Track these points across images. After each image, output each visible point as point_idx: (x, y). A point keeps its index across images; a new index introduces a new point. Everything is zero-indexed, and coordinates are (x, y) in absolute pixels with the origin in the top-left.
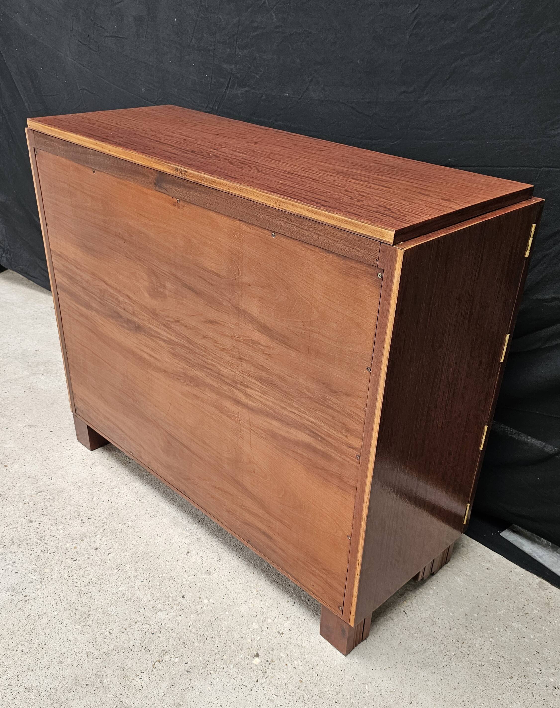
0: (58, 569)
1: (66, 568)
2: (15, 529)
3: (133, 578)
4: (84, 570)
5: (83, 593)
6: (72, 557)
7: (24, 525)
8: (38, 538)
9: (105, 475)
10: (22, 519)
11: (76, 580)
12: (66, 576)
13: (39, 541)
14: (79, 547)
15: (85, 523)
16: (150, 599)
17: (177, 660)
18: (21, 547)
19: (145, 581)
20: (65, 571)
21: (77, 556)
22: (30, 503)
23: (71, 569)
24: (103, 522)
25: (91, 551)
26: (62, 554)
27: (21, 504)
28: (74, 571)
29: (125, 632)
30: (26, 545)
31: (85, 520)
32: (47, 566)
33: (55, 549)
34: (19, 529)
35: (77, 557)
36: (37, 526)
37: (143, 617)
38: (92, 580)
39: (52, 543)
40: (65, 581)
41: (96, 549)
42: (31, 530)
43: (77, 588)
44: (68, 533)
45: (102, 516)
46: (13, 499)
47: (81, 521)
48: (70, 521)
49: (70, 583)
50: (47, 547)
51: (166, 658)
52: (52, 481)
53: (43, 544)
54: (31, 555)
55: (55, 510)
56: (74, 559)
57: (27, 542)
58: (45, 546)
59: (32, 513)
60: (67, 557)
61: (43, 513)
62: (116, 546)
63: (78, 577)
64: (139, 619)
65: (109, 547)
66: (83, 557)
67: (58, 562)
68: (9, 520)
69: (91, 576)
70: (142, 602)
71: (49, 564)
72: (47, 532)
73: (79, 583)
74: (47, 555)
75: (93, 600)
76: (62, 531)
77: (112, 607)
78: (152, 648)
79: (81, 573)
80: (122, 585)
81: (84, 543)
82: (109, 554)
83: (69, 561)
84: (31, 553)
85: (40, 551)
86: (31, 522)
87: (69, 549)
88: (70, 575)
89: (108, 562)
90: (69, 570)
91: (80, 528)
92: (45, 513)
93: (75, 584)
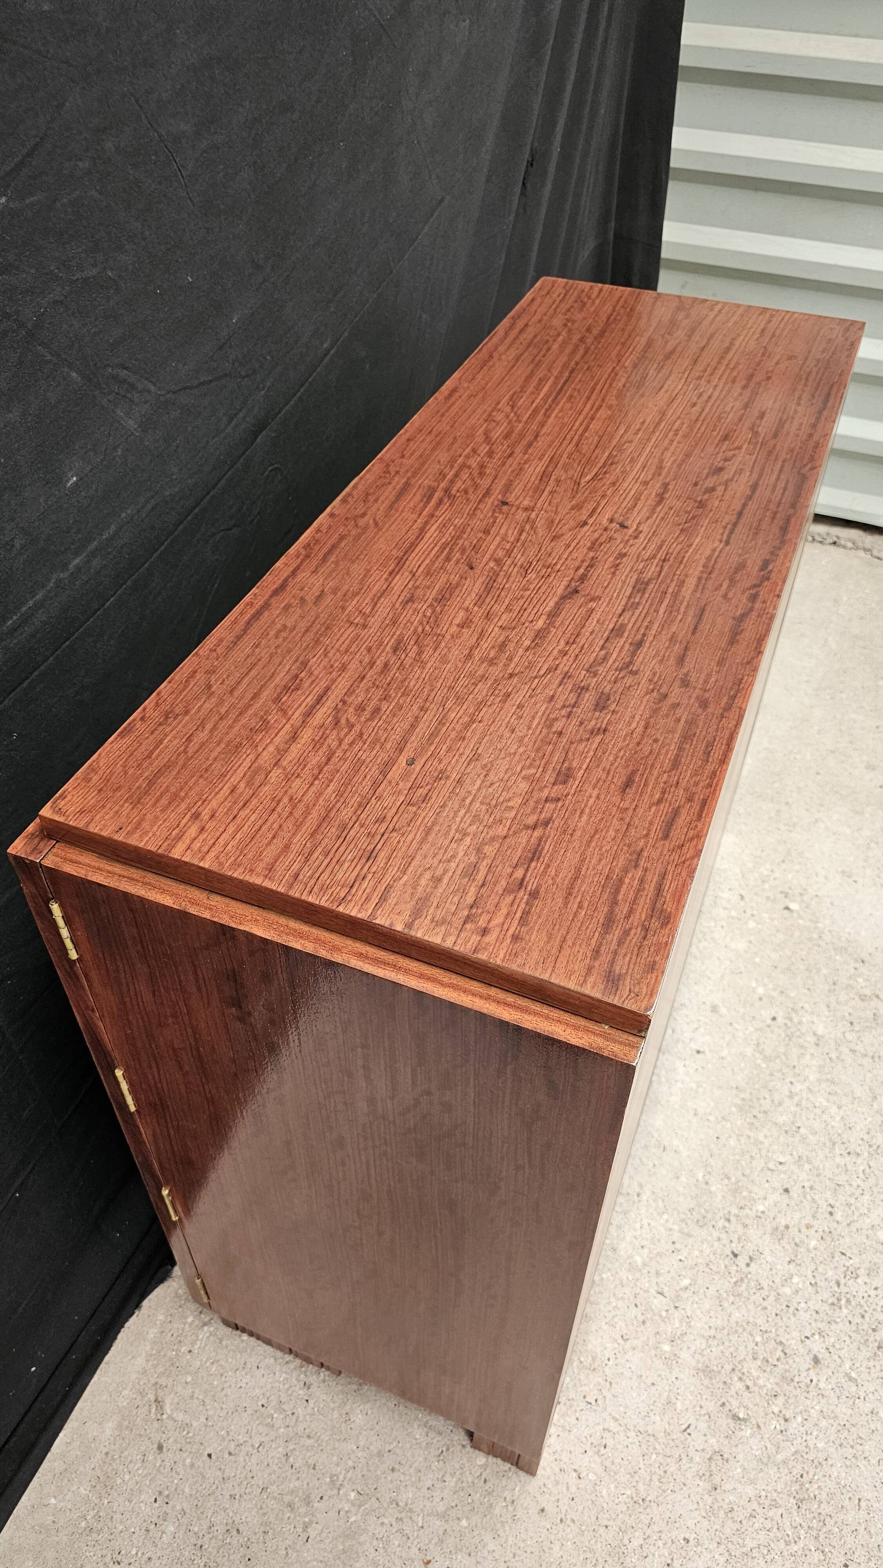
0: (865, 1218)
1: (853, 1208)
2: (853, 1375)
3: (796, 1099)
4: (836, 1178)
5: (871, 1149)
6: (828, 1216)
7: (832, 1366)
8: (838, 1310)
9: (609, 1316)
10: (822, 1385)
11: (861, 1175)
12: (866, 1197)
13: (843, 1302)
14: (804, 1222)
15: (751, 1254)
16: (808, 1057)
17: (860, 980)
18: (876, 1323)
19: (787, 1081)
20: (859, 1205)
21: (820, 1210)
22: (776, 1410)
23: (849, 1199)
24: (727, 1224)
25: (795, 1195)
26: (836, 1237)
27: (793, 1426)
28: (849, 1193)
29: (876, 1055)
30: (867, 1316)
31: (742, 1260)
32: (874, 1243)
33: (837, 1258)
34: (847, 1365)
35: (824, 1208)
36: (817, 1337)
37: (841, 1048)
38: (842, 1152)
39: (830, 1273)
40: (875, 1190)
41: (786, 1190)
42: (832, 1340)
43: (871, 1164)
44: (792, 1266)
45: (716, 1234)
46: (791, 1464)
47: (752, 1265)
48: (765, 1284)
49: (872, 1180)
50: (842, 1276)
51: (868, 992)
52: (692, 1421)
53: (843, 1289)
54: (876, 1289)
55: (758, 1339)
56: (830, 1209)
57: (860, 1320)
58: (842, 1281)
59: (797, 1379)
60: (835, 1225)
61: (782, 1355)
62: (759, 1164)
63: (855, 1176)
64: (847, 1051)
65: (769, 1173)
66: (817, 1198)
67: (855, 1230)
68: (844, 1410)
69: (838, 1160)
70: (822, 1063)
71: (868, 1243)
72: (813, 1305)
73: (862, 1168)
74: (855, 1262)
75: (870, 1126)
76: (795, 1280)
77: (859, 1094)
78: (869, 1014)
79: (842, 1179)
80: (817, 1105)
81: (789, 1219)
82: (781, 1163)
83: (838, 1216)
84: (873, 1293)
85: (859, 1280)
86: (816, 1360)
87: (820, 1233)
88: (860, 1191)
89: (795, 1153)
90: (852, 1201)
91: (767, 1252)
92: (779, 1353)
93: (868, 1171)
